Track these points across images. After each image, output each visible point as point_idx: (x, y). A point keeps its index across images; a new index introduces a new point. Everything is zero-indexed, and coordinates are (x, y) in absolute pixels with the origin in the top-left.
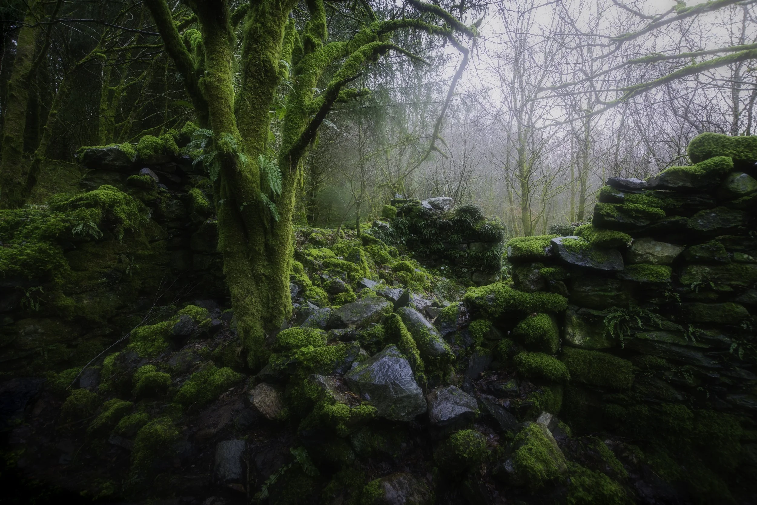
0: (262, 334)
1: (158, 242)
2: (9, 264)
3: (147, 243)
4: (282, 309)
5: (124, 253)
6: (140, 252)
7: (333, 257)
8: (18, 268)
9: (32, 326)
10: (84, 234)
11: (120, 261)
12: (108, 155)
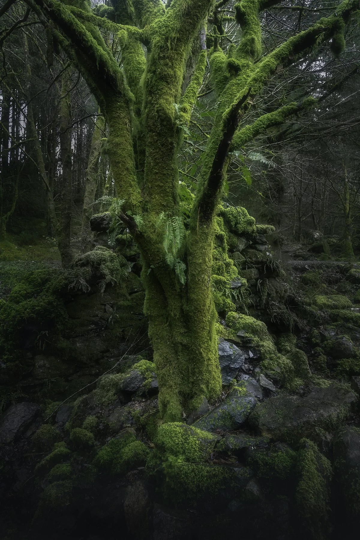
0: (179, 413)
1: (137, 294)
2: (30, 313)
3: (127, 295)
4: (203, 386)
5: (108, 304)
6: (121, 303)
7: (348, 307)
8: (34, 316)
9: (42, 361)
10: (76, 289)
11: (105, 311)
12: (104, 220)
